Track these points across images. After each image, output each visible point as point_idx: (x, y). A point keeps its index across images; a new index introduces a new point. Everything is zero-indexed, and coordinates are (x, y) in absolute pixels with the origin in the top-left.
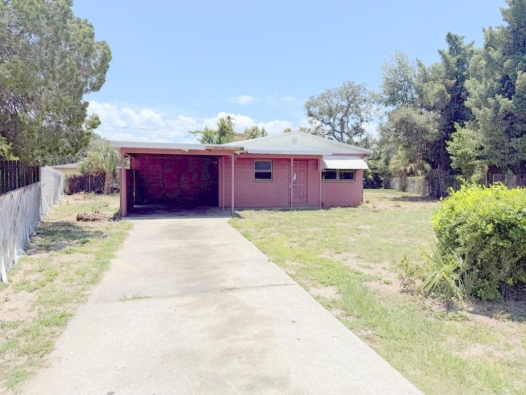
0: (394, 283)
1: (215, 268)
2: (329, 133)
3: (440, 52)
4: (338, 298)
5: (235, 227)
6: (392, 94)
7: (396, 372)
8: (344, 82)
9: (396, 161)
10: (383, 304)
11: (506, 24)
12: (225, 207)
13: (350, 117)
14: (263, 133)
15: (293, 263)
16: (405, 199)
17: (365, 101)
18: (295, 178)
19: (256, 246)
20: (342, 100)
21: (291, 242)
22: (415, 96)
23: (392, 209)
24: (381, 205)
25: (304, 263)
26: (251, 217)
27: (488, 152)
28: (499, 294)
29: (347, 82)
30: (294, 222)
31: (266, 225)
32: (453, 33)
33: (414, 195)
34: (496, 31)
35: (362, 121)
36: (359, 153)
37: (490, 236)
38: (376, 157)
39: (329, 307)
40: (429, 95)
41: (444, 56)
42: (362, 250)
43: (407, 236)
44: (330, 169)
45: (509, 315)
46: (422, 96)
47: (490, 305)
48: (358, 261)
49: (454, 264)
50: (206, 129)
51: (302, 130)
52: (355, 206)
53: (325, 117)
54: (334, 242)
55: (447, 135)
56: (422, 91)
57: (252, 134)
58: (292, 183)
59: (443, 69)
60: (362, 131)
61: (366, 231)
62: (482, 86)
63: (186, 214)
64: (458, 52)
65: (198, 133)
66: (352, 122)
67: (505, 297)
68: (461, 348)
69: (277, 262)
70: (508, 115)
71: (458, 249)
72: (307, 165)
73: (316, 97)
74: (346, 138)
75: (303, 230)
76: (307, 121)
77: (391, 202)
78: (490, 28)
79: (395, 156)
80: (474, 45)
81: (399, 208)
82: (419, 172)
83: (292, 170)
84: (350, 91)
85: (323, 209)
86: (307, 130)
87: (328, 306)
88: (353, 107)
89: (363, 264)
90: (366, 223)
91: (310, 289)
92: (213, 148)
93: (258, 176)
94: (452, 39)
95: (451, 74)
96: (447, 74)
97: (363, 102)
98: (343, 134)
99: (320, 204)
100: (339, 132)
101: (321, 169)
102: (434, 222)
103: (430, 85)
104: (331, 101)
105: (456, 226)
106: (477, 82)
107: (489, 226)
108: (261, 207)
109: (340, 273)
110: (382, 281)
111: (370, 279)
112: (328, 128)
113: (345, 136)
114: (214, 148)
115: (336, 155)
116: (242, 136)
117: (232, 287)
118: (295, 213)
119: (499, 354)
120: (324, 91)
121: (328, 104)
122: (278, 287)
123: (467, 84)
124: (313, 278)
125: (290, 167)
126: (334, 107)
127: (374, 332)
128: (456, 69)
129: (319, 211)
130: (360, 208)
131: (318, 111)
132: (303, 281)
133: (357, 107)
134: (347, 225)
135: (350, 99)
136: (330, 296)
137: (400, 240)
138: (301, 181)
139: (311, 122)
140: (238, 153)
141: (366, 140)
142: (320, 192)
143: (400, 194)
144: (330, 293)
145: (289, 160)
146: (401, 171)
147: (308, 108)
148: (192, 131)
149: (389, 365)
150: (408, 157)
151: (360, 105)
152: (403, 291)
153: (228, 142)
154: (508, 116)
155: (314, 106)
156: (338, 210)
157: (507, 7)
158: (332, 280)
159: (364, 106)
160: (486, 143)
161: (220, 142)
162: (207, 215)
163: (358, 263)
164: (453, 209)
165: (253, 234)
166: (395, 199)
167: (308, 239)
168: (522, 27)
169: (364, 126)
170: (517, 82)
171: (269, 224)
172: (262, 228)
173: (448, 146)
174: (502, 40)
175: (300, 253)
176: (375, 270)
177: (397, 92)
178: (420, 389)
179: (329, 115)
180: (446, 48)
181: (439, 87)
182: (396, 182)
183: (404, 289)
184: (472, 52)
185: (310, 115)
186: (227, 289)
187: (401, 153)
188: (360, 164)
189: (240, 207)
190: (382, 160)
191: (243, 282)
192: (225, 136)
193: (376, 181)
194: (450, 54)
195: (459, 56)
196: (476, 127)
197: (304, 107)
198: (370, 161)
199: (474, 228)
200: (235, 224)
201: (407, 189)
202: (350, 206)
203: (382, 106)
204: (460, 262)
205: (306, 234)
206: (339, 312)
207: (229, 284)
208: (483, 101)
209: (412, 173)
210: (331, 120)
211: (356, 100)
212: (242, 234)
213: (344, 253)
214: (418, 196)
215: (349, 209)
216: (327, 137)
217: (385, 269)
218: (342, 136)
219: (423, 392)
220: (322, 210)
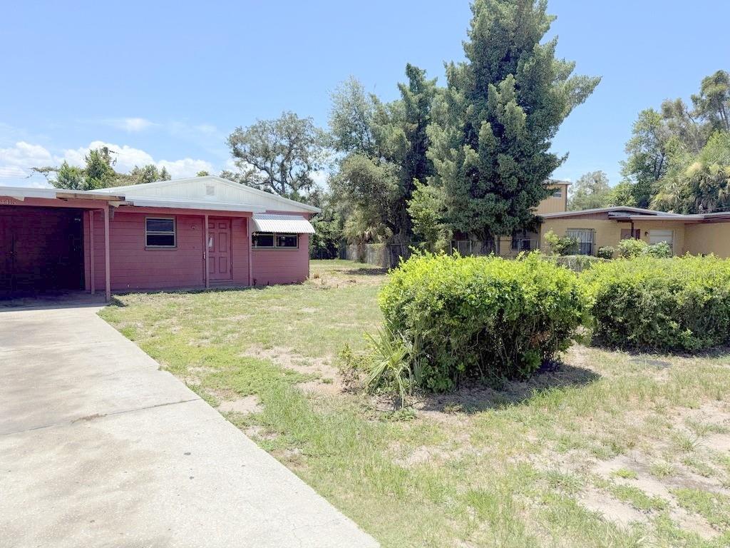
0: (335, 380)
1: (65, 387)
2: (266, 182)
3: (400, 87)
4: (259, 410)
5: (108, 321)
6: (345, 135)
7: (323, 499)
8: (283, 112)
9: (352, 223)
10: (318, 410)
11: (469, 62)
12: (96, 290)
13: (293, 162)
14: (164, 176)
15: (198, 369)
16: (362, 272)
17: (312, 141)
18: (211, 244)
19: (143, 349)
20: (282, 138)
21: (200, 338)
22: (372, 141)
23: (345, 286)
24: (332, 281)
25: (216, 368)
26: (139, 306)
27: (452, 214)
28: (450, 381)
29: (288, 114)
30: (209, 309)
31: (164, 316)
32: (413, 65)
33: (374, 267)
34: (459, 68)
35: (309, 168)
36: (302, 211)
37: (440, 313)
38: (328, 217)
39: (243, 426)
40: (388, 141)
41: (404, 93)
42: (301, 340)
43: (359, 319)
44: (264, 233)
45: (461, 406)
46: (380, 141)
47: (441, 397)
48: (292, 357)
49: (403, 351)
50: (65, 165)
51: (226, 175)
52: (299, 283)
53: (259, 159)
54: (264, 333)
55: (408, 193)
56: (379, 135)
57: (145, 177)
58: (207, 252)
59: (403, 109)
60: (311, 182)
61: (309, 315)
62: (444, 135)
63: (22, 303)
64: (420, 91)
65: (51, 172)
66: (296, 170)
67: (457, 386)
68: (404, 455)
69: (174, 369)
70: (472, 170)
71: (407, 332)
72: (231, 227)
73: (245, 130)
74: (289, 190)
75: (221, 319)
76: (233, 163)
77: (346, 276)
78: (452, 64)
79: (351, 218)
80: (437, 83)
81: (354, 284)
82: (379, 237)
83: (207, 232)
84: (292, 126)
85: (255, 288)
86: (233, 176)
87: (244, 424)
88: (296, 149)
89: (299, 359)
90: (311, 305)
91: (220, 404)
92: (70, 196)
93: (152, 240)
94: (412, 72)
95: (413, 117)
96: (408, 116)
97: (309, 144)
98: (285, 185)
99: (251, 280)
100: (279, 182)
101: (251, 231)
102: (381, 300)
103: (389, 128)
104: (267, 138)
105: (404, 304)
106: (439, 128)
107: (440, 302)
108: (159, 289)
109: (266, 376)
110: (321, 381)
111: (306, 379)
112: (264, 175)
113: (288, 188)
114: (73, 197)
115: (271, 213)
116: (128, 179)
117: (91, 414)
118: (213, 295)
119: (445, 456)
120: (256, 123)
121: (263, 142)
122: (170, 406)
123: (429, 129)
124: (227, 387)
125: (204, 228)
126: (271, 146)
127: (302, 450)
128: (418, 110)
129: (249, 291)
130: (305, 285)
131: (248, 150)
132: (211, 394)
133: (302, 149)
134: (286, 309)
135: (293, 138)
136: (248, 410)
137: (349, 325)
138: (222, 249)
139: (238, 165)
140: (117, 204)
141: (315, 195)
142: (251, 265)
143: (358, 266)
144: (248, 405)
145: (203, 218)
146: (358, 236)
147: (234, 144)
148: (40, 168)
149: (315, 493)
150: (365, 218)
151: (305, 147)
152: (345, 391)
153: (104, 186)
154: (472, 172)
155: (243, 143)
156: (276, 289)
157: (469, 41)
158: (254, 386)
159: (311, 149)
160: (449, 204)
161: (90, 187)
162: (60, 305)
163: (293, 359)
164: (401, 282)
165: (138, 331)
166: (351, 272)
167: (227, 332)
168: (484, 68)
169: (312, 175)
170: (481, 133)
171: (167, 314)
172: (155, 321)
173: (409, 207)
174: (465, 80)
175: (211, 354)
176: (313, 367)
177: (350, 133)
178: (349, 517)
179: (264, 156)
180: (406, 82)
181: (398, 131)
182: (353, 250)
183: (347, 387)
184: (435, 91)
185: (237, 154)
186: (84, 418)
187: (358, 213)
188: (303, 226)
189: (123, 290)
190: (336, 222)
191: (114, 405)
192: (99, 178)
193: (329, 249)
194: (411, 90)
195: (421, 95)
196: (438, 184)
197: (227, 142)
198: (321, 223)
199: (423, 306)
200: (111, 315)
201: (365, 259)
202: (292, 283)
203: (332, 151)
204: (410, 348)
205: (224, 325)
206: (256, 430)
207: (88, 410)
208: (445, 153)
209: (371, 239)
210: (268, 165)
211: (301, 140)
212: (121, 331)
213: (276, 348)
214: (378, 267)
215: (291, 286)
216: (262, 187)
217: (326, 364)
218: (283, 188)
219: (353, 519)
220: (253, 291)
